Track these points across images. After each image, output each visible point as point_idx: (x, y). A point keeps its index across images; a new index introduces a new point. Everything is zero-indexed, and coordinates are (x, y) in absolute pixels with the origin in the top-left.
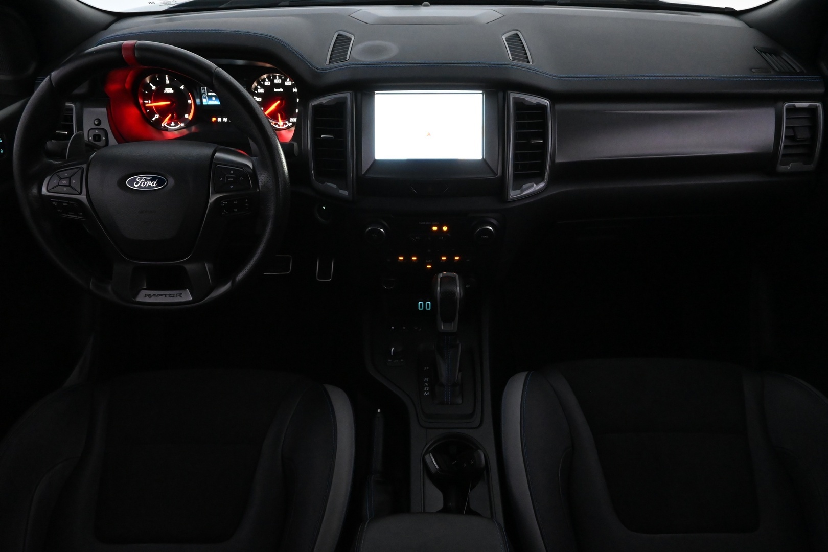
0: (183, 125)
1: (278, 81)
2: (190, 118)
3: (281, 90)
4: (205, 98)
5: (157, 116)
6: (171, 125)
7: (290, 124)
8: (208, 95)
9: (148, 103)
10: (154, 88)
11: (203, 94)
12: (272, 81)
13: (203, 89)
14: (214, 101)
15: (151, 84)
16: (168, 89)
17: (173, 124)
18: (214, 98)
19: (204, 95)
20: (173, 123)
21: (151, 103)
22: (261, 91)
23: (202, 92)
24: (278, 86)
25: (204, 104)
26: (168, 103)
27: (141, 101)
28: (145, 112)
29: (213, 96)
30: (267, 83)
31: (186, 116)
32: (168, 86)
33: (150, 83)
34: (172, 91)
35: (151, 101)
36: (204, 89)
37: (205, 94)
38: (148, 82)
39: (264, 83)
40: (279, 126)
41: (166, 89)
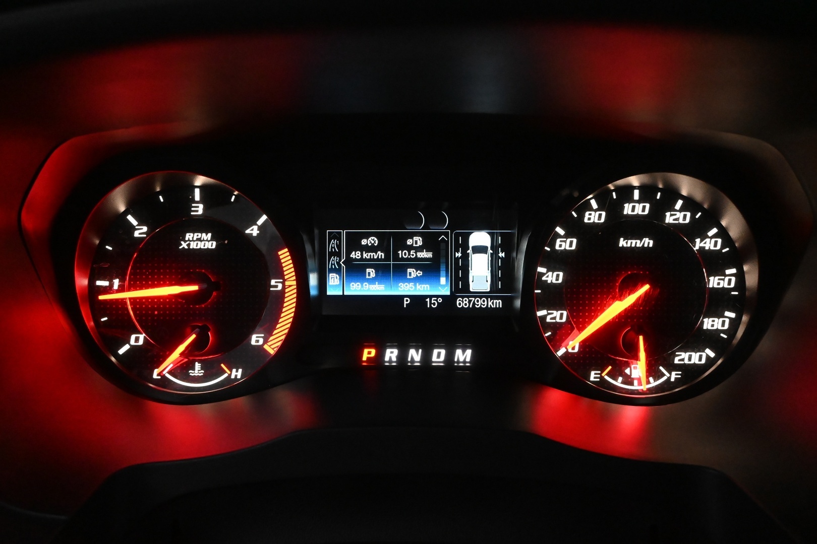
0: (237, 374)
1: (636, 209)
2: (272, 347)
3: (648, 242)
4: (338, 271)
5: (138, 339)
6: (192, 373)
7: (674, 376)
8: (349, 261)
9: (108, 290)
10: (140, 232)
11: (332, 254)
12: (613, 208)
13: (334, 236)
14: (372, 281)
15: (130, 218)
16: (197, 235)
17: (197, 370)
18: (371, 272)
19: (334, 259)
20: (198, 366)
21: (121, 289)
22: (565, 244)
23: (329, 249)
24: (636, 226)
25: (330, 292)
26: (195, 288)
27: (82, 282)
28: (91, 324)
29: (372, 264)
30: (594, 217)
31: (256, 339)
32: (199, 225)
33: (126, 213)
34: (212, 245)
35: (122, 280)
36: (338, 237)
37: (338, 254)
38: (122, 208)
39: (581, 216)
40: (628, 380)
41: (189, 236)
